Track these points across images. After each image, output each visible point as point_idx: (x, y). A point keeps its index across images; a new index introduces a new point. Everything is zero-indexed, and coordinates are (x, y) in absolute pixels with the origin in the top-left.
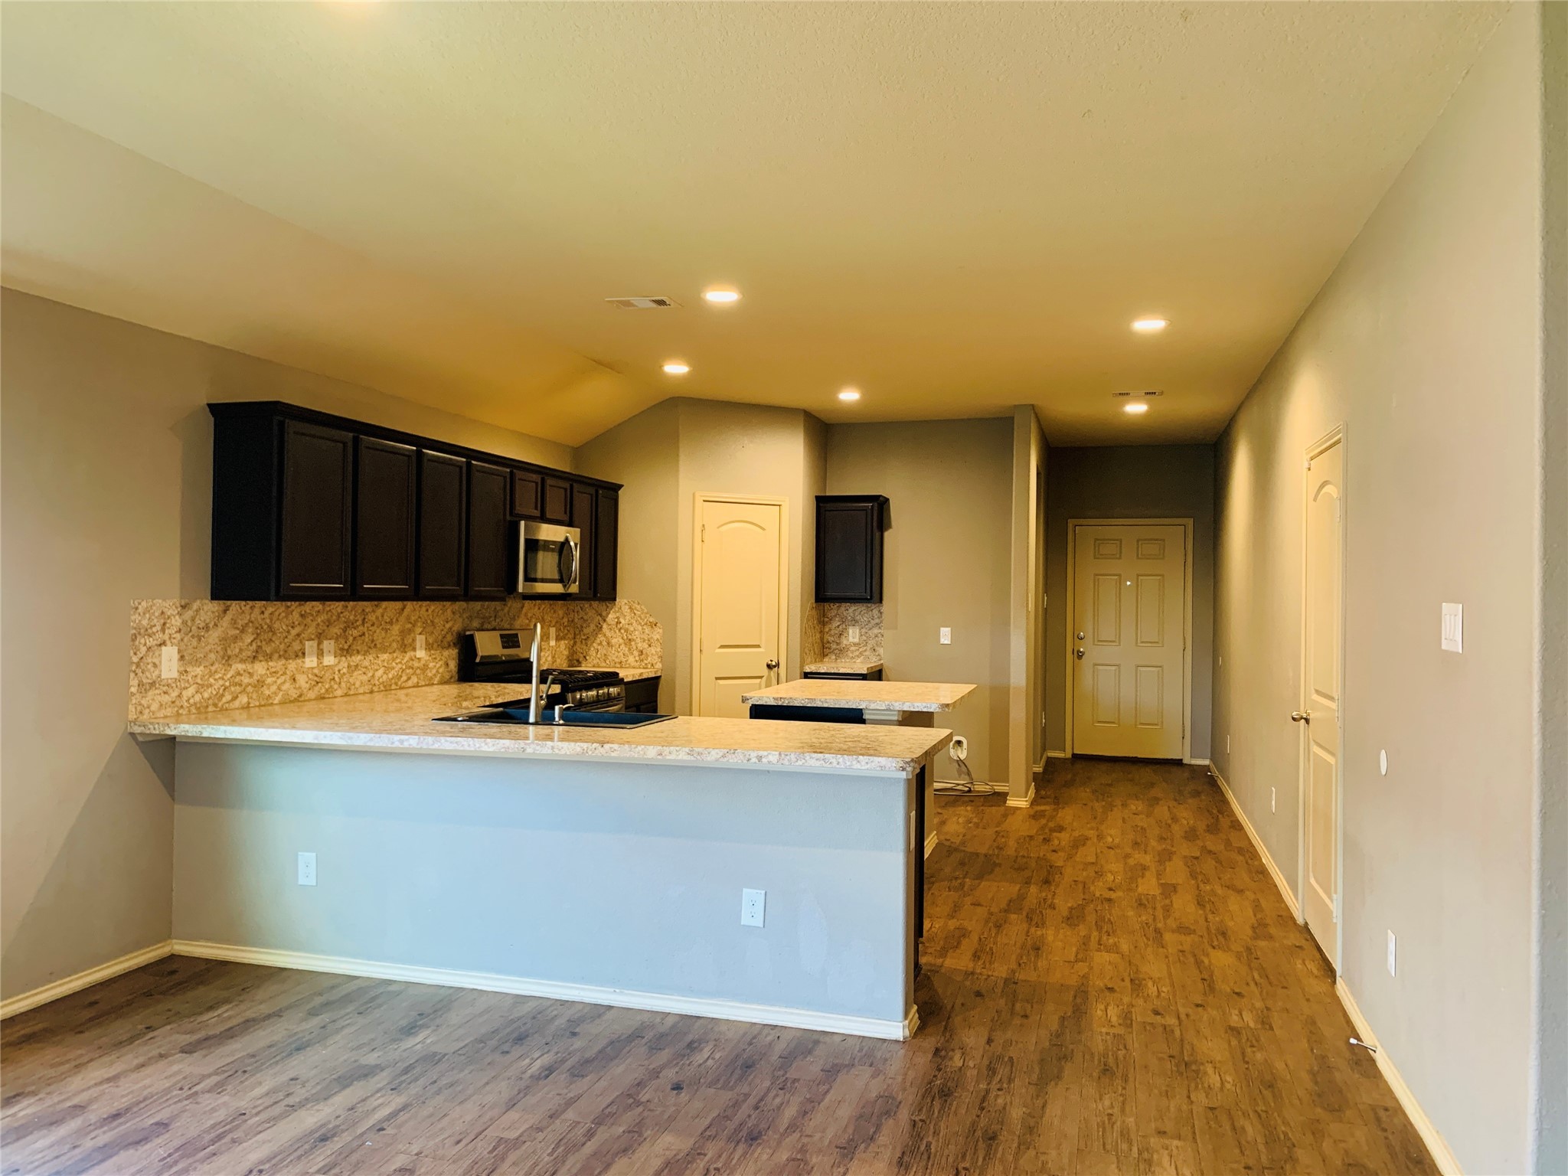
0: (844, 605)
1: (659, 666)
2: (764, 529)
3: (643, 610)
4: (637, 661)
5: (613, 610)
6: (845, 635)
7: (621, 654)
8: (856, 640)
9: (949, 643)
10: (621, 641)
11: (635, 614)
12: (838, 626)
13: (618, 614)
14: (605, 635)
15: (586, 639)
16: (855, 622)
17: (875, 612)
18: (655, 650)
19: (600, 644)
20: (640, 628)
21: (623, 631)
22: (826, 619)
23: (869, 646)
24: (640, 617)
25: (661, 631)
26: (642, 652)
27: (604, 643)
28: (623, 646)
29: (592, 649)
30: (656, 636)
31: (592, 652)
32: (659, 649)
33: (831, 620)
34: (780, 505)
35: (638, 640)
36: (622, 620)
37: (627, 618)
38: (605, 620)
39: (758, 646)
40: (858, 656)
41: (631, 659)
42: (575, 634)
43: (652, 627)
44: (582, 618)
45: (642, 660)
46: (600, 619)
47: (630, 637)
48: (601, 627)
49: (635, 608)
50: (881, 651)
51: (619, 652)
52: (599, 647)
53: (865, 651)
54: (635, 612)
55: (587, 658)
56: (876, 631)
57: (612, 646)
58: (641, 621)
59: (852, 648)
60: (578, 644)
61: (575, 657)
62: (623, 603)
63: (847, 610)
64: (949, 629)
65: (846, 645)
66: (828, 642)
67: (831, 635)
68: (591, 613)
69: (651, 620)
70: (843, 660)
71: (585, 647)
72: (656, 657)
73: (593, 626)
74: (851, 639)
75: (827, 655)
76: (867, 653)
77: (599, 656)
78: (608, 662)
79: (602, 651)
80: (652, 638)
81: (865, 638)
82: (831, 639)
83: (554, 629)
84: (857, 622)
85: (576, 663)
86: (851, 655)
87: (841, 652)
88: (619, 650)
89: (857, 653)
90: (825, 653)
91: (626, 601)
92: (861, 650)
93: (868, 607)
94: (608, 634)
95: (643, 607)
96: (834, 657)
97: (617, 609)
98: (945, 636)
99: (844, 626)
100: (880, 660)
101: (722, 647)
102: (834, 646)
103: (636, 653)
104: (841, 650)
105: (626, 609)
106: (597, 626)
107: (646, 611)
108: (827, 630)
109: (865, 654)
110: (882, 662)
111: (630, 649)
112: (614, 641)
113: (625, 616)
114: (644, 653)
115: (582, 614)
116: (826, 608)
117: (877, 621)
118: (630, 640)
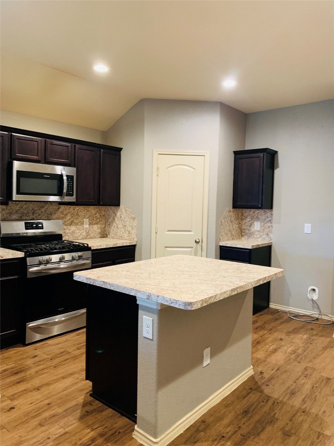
0: (253, 210)
1: (136, 239)
2: (194, 169)
3: (130, 211)
4: (127, 236)
5: (119, 211)
6: (253, 226)
7: (122, 232)
8: (259, 229)
9: (310, 232)
10: (122, 226)
11: (127, 213)
12: (249, 221)
13: (121, 213)
14: (116, 223)
15: (109, 225)
16: (258, 219)
17: (269, 214)
18: (134, 232)
19: (114, 227)
20: (129, 220)
21: (122, 221)
22: (243, 217)
23: (265, 232)
24: (129, 214)
25: (137, 222)
26: (129, 232)
27: (116, 227)
28: (122, 228)
29: (112, 229)
30: (135, 225)
31: (112, 231)
32: (136, 231)
33: (246, 218)
34: (204, 156)
35: (128, 226)
36: (122, 216)
37: (124, 215)
38: (116, 216)
39: (190, 231)
40: (259, 237)
41: (125, 235)
42: (105, 222)
43: (133, 220)
44: (108, 214)
45: (129, 236)
46: (114, 215)
47: (125, 224)
48: (115, 219)
49: (127, 210)
50: (271, 235)
51: (121, 231)
52: (114, 229)
53: (263, 235)
54: (127, 212)
55: (110, 233)
56: (269, 224)
57: (118, 228)
58: (129, 217)
59: (256, 233)
60: (107, 226)
61: (106, 233)
62: (123, 208)
63: (254, 213)
64: (310, 224)
65: (253, 231)
66: (244, 229)
67: (245, 226)
68: (111, 212)
69: (133, 216)
70: (252, 239)
71: (109, 228)
72: (134, 235)
73: (111, 219)
74: (256, 229)
75: (244, 236)
76: (264, 236)
77: (114, 233)
78: (117, 236)
79: (115, 231)
80: (133, 225)
81: (263, 228)
82: (245, 227)
83: (88, 219)
84: (259, 219)
85: (106, 236)
86: (256, 237)
87: (250, 235)
88: (121, 230)
89: (259, 236)
90: (243, 235)
91: (123, 206)
92: (261, 234)
93: (265, 211)
94: (117, 222)
95: (130, 210)
96: (247, 237)
97: (120, 210)
98: (308, 228)
99: (252, 221)
100: (271, 240)
101: (169, 231)
102: (247, 231)
103: (127, 232)
104: (251, 234)
105: (123, 210)
106: (113, 218)
107: (131, 211)
108: (244, 223)
109: (263, 236)
110: (271, 241)
111: (125, 230)
112: (119, 226)
113: (123, 214)
114: (130, 232)
115: (108, 212)
116: (243, 212)
117: (269, 219)
118: (125, 226)
